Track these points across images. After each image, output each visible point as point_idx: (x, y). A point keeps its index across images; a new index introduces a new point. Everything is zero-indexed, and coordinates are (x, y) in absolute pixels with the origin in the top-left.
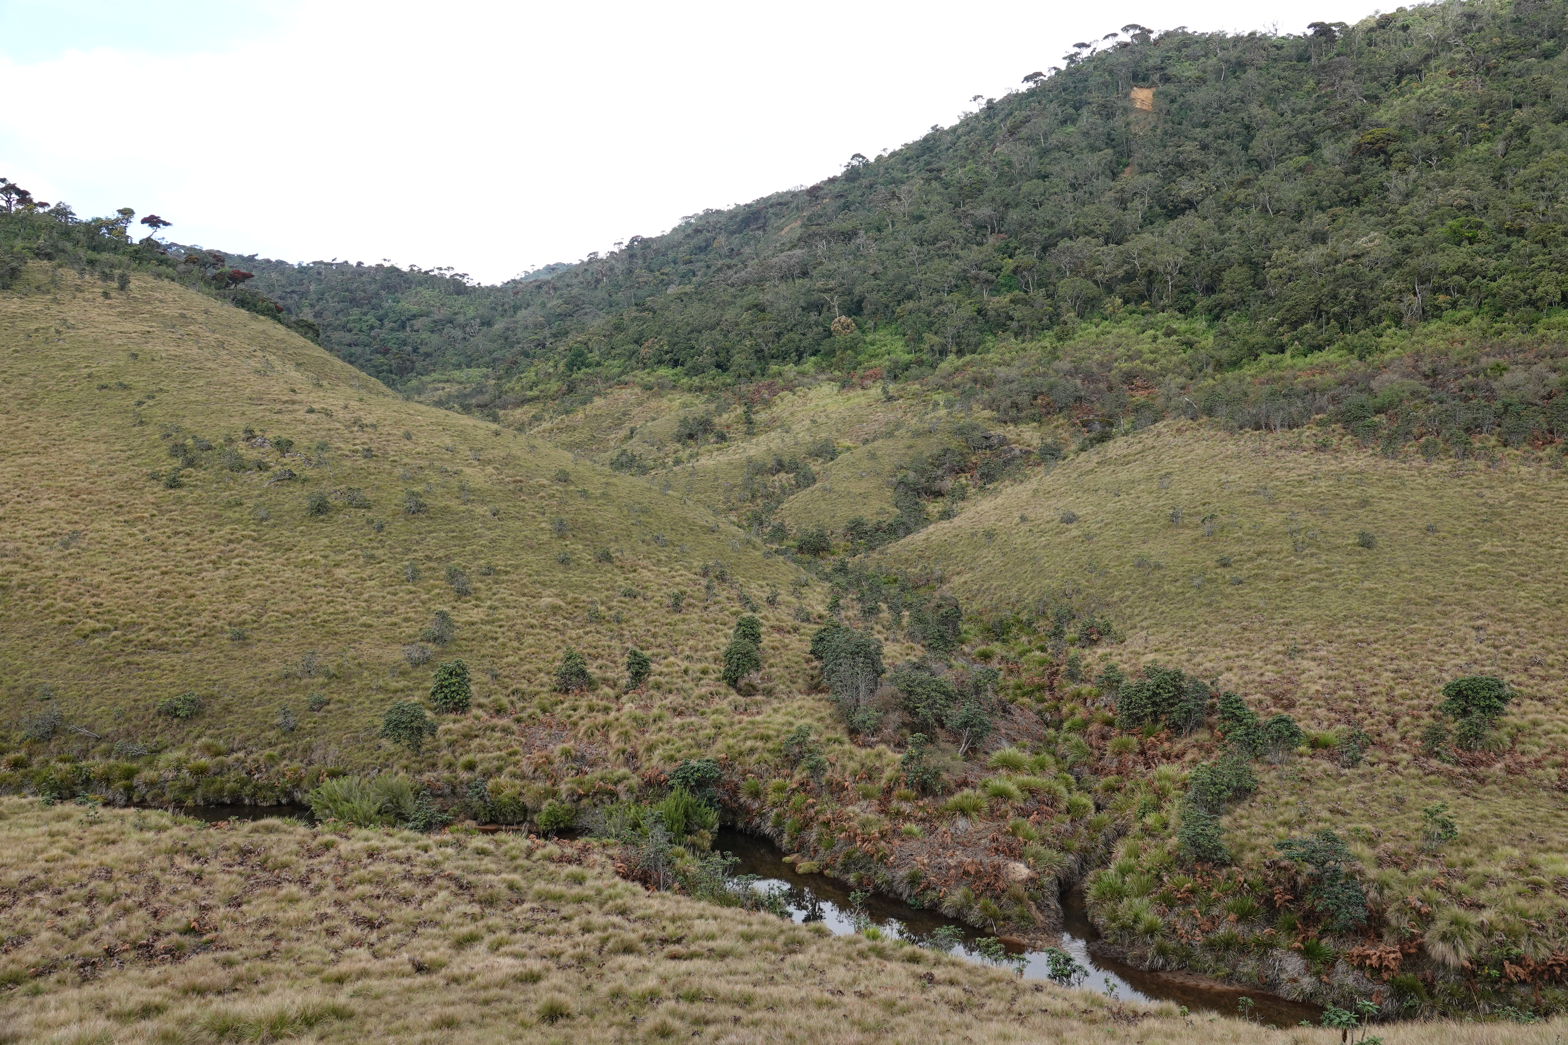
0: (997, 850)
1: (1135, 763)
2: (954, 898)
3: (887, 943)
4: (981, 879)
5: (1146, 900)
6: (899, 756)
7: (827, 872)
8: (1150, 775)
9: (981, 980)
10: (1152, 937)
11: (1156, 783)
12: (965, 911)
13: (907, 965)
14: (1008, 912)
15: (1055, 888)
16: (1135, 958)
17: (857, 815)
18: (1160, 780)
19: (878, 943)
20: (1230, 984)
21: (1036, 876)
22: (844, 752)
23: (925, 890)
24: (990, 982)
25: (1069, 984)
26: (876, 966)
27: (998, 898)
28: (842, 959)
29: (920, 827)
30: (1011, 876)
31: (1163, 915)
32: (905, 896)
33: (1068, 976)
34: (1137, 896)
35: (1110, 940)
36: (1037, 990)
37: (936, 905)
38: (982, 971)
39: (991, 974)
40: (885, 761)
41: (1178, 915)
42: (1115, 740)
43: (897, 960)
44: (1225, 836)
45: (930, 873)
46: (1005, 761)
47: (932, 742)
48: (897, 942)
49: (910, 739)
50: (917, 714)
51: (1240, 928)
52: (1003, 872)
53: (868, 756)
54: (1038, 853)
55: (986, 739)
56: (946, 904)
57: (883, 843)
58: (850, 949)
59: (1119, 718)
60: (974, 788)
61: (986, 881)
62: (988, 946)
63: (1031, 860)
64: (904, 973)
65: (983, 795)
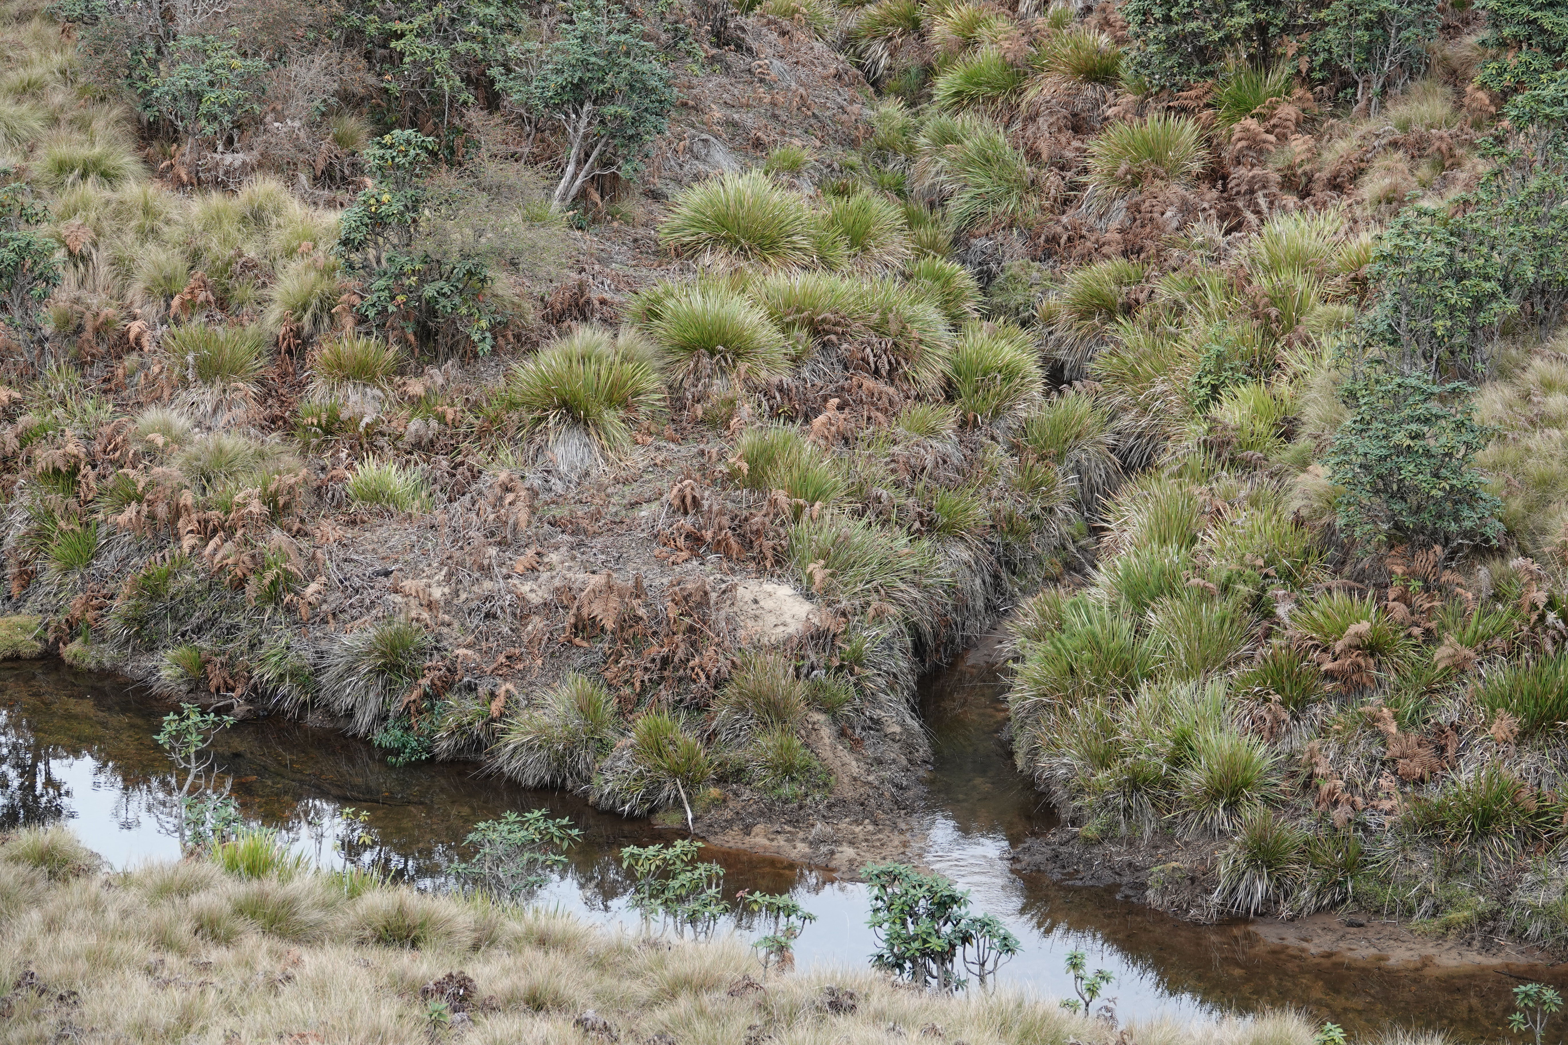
0: (695, 539)
1: (1188, 211)
2: (542, 718)
3: (301, 884)
4: (637, 644)
5: (1216, 688)
6: (332, 218)
7: (71, 650)
8: (1240, 254)
9: (641, 990)
10: (1232, 807)
11: (1262, 283)
12: (585, 758)
13: (375, 954)
14: (734, 755)
15: (902, 664)
16: (1173, 882)
17: (180, 441)
18: (1272, 268)
19: (271, 885)
20: (1487, 946)
21: (835, 625)
22: (121, 212)
23: (434, 694)
24: (671, 993)
25: (947, 982)
26: (264, 963)
27: (700, 707)
28: (140, 951)
29: (414, 474)
30: (748, 629)
31: (1274, 735)
32: (363, 720)
33: (945, 956)
34: (1184, 675)
35: (1091, 829)
36: (836, 1006)
37: (478, 745)
38: (645, 958)
39: (677, 967)
40: (278, 240)
41: (1324, 731)
42: (1119, 133)
43: (340, 939)
44: (1490, 453)
45: (453, 634)
46: (722, 221)
47: (452, 163)
48: (337, 879)
49: (370, 154)
50: (395, 59)
51: (1529, 759)
52: (718, 617)
53: (215, 220)
54: (841, 543)
55: (653, 143)
56: (514, 739)
57: (278, 537)
58: (166, 912)
59: (1133, 51)
60: (611, 323)
61: (655, 650)
62: (665, 873)
63: (817, 570)
64: (364, 979)
65: (645, 348)
